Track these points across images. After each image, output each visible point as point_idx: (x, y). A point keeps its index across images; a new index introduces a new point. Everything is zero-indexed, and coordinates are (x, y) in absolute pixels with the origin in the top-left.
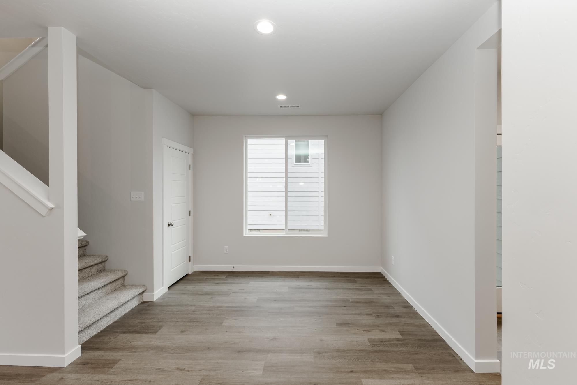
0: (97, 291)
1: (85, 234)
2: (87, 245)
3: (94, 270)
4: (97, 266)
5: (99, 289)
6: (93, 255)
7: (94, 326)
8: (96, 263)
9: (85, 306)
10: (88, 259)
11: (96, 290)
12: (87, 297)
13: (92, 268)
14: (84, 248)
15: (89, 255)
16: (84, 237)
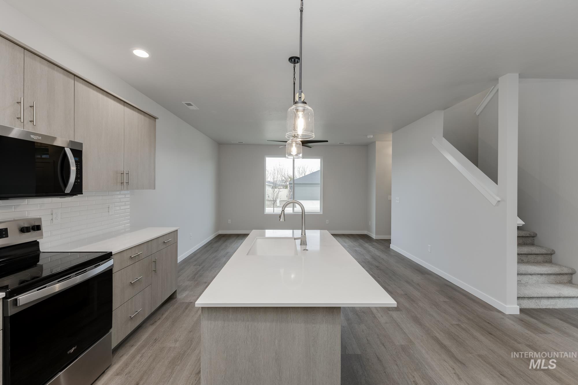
0: (539, 276)
1: (524, 223)
2: (535, 237)
3: (540, 258)
4: (543, 256)
5: (541, 274)
6: (540, 246)
7: (534, 300)
8: (541, 253)
9: (528, 283)
10: (535, 248)
11: (538, 274)
12: (530, 276)
13: (538, 257)
14: (532, 238)
15: (537, 246)
16: (523, 225)
